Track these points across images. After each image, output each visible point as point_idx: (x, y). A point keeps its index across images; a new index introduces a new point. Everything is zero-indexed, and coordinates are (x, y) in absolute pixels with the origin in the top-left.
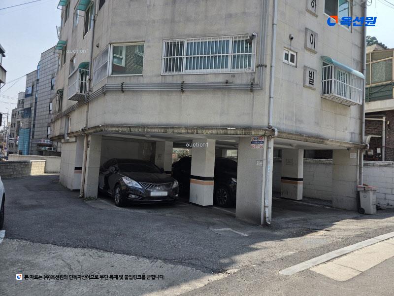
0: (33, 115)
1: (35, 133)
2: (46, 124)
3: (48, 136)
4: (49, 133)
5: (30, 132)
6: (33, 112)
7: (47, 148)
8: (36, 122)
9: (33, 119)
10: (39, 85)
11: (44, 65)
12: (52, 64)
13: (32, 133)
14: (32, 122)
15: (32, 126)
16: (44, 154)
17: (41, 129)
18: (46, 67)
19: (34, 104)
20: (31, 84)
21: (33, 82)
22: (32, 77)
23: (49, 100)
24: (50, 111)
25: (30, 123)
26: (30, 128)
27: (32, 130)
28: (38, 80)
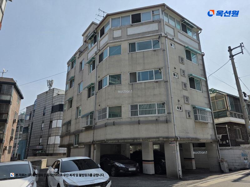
0: (29, 131)
1: (31, 142)
2: (39, 137)
3: (40, 143)
4: (40, 142)
5: (27, 142)
6: (30, 129)
7: (40, 151)
8: (32, 135)
9: (29, 134)
10: (35, 113)
11: (39, 102)
12: (44, 101)
13: (28, 143)
14: (29, 136)
15: (28, 138)
16: (37, 155)
17: (35, 140)
18: (40, 103)
19: (31, 125)
20: (30, 113)
21: (31, 112)
22: (30, 109)
23: (41, 122)
24: (42, 128)
25: (27, 136)
26: (27, 140)
27: (28, 141)
28: (34, 110)
